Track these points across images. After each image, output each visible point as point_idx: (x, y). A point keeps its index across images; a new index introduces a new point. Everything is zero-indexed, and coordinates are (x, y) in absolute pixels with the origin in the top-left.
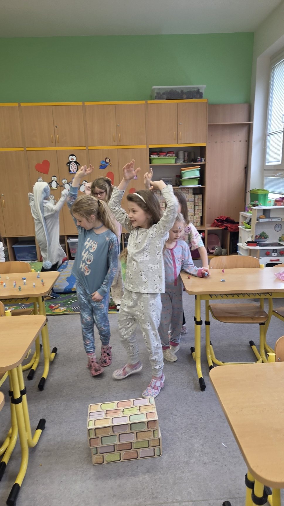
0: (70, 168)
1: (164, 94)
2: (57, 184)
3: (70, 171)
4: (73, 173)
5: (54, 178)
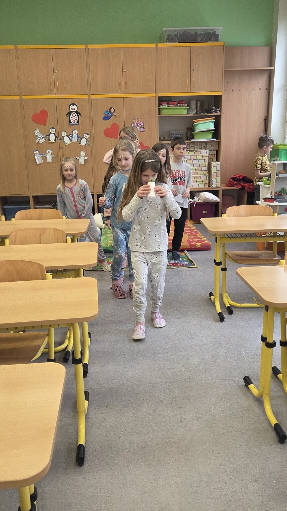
0: (71, 119)
1: (176, 36)
2: (56, 136)
3: (70, 122)
4: (73, 125)
5: (52, 130)
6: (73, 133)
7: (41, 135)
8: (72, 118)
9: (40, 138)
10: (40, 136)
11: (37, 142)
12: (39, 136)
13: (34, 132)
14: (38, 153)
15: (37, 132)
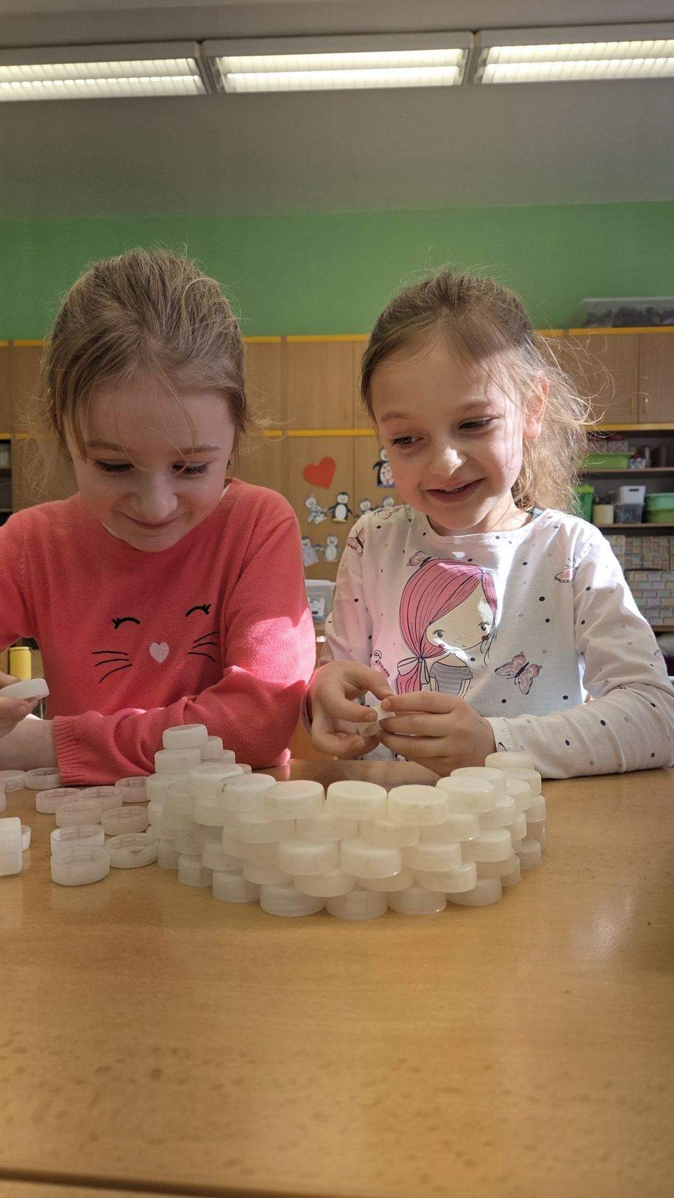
0: (382, 476)
1: (608, 315)
2: (348, 510)
3: (379, 482)
4: (385, 487)
5: (341, 498)
6: (385, 503)
7: (319, 508)
8: (384, 473)
9: (317, 512)
10: (316, 508)
11: (309, 521)
12: (314, 509)
13: (305, 501)
14: (309, 544)
15: (311, 502)
